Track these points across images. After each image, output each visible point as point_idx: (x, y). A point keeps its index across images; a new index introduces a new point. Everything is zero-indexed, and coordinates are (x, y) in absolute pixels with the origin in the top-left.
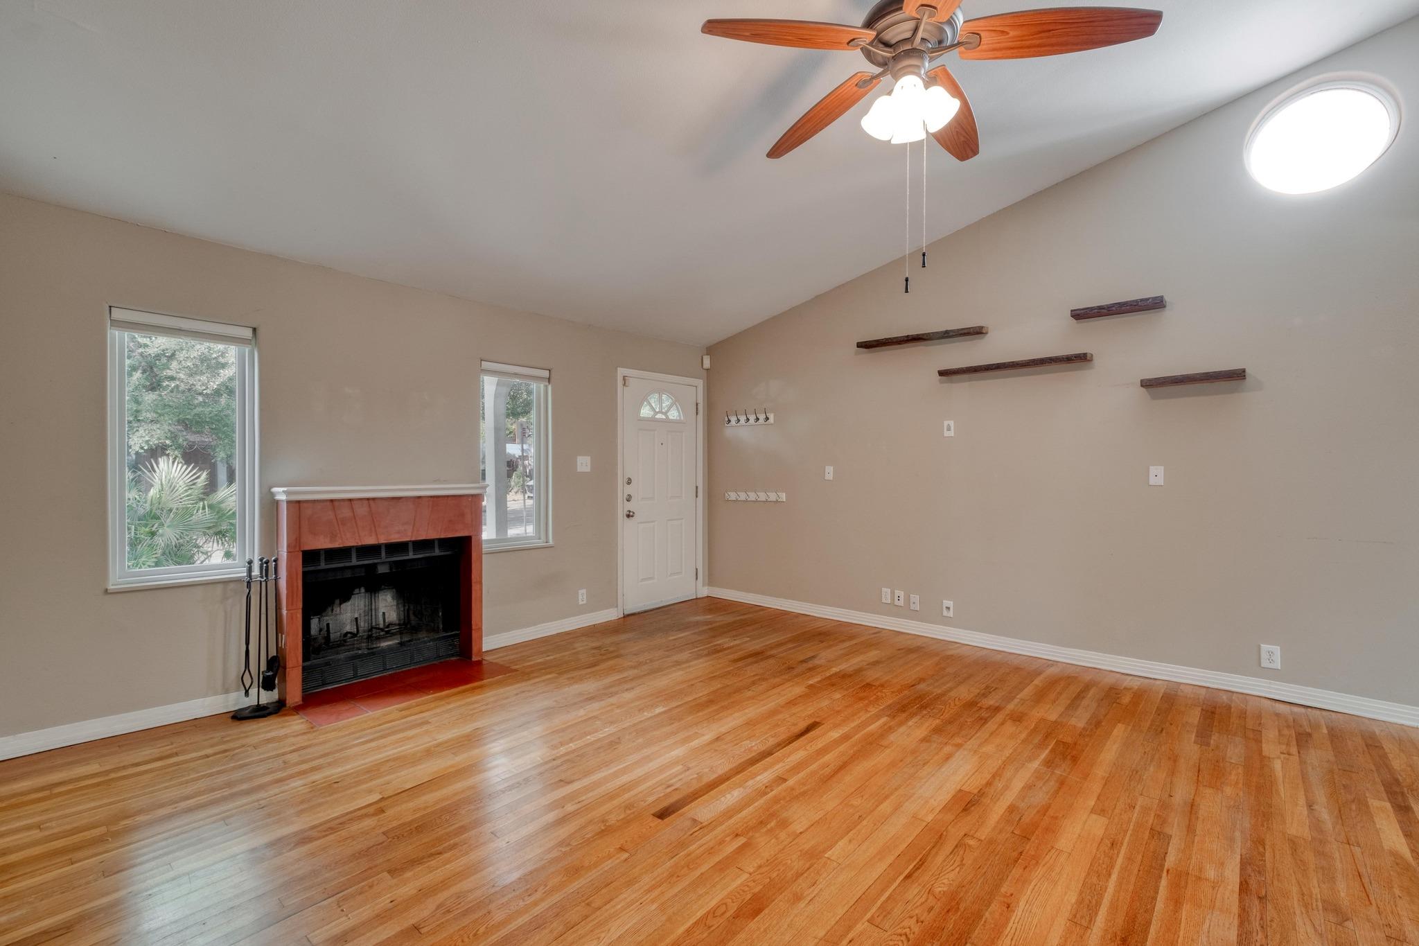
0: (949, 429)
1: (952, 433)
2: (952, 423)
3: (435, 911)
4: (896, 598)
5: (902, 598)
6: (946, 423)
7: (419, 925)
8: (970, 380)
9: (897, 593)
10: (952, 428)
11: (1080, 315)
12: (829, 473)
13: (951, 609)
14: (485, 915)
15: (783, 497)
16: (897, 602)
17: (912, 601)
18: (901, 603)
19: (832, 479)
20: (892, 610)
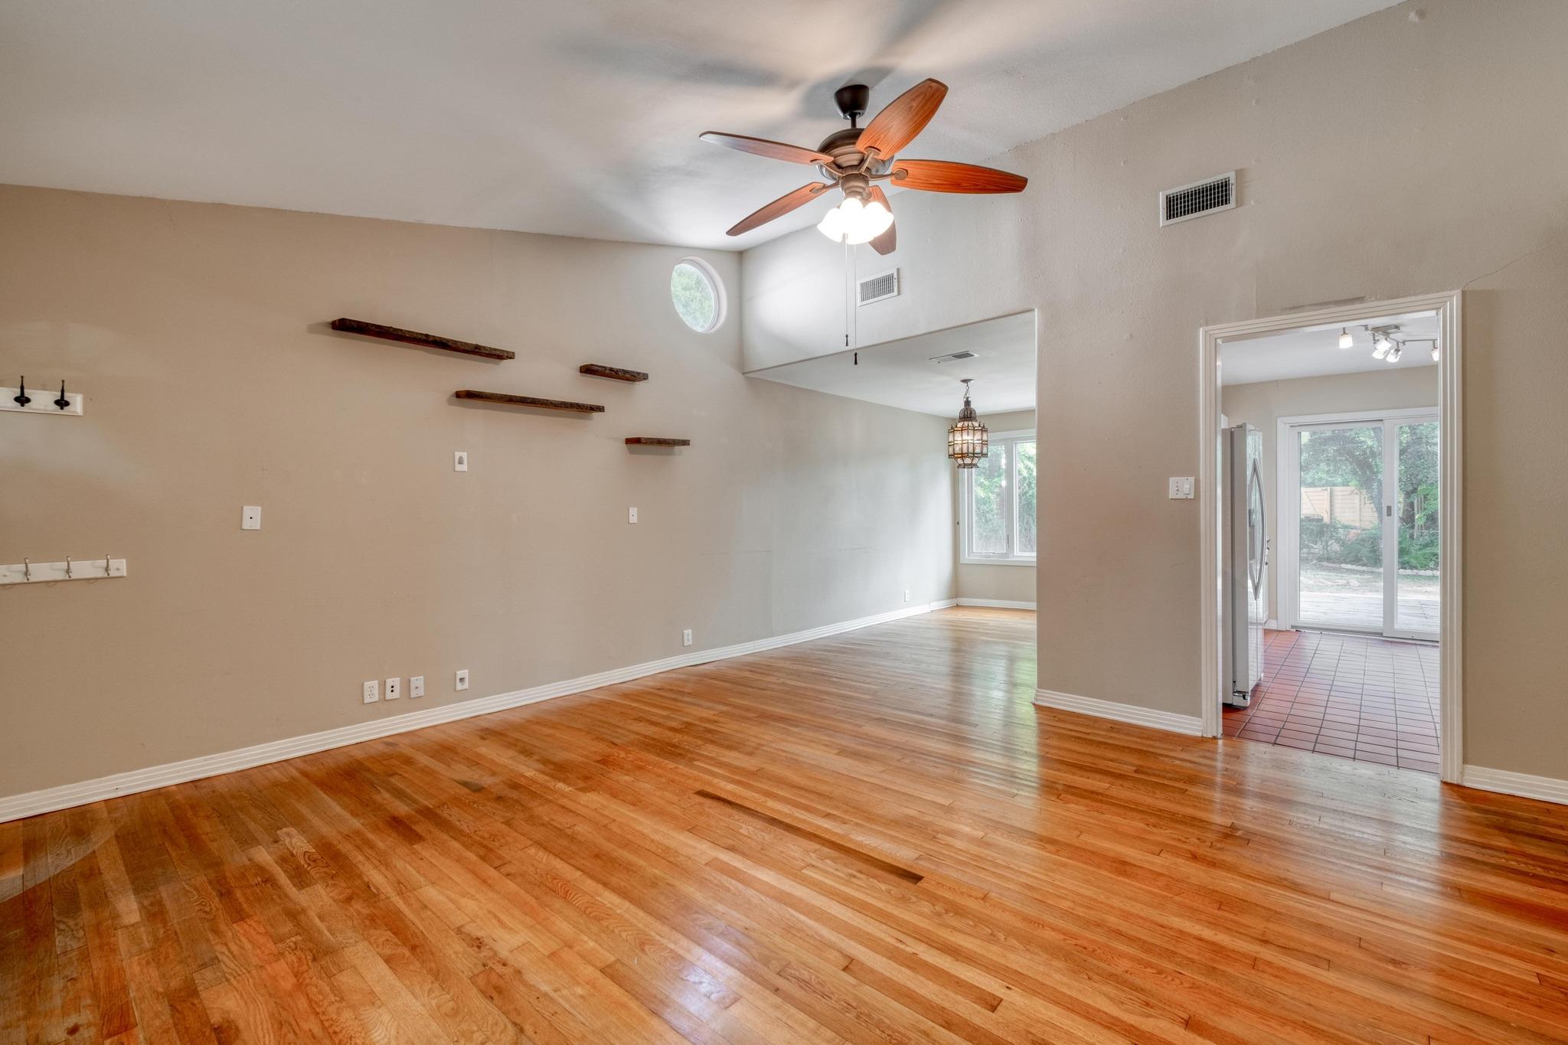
0: (461, 462)
1: (464, 467)
2: (464, 455)
3: (1155, 1017)
4: (389, 689)
5: (397, 689)
6: (458, 455)
7: (1182, 1023)
8: (485, 408)
9: (390, 682)
10: (465, 461)
11: (588, 370)
12: (252, 517)
13: (467, 680)
14: (1131, 974)
15: (120, 566)
16: (389, 695)
17: (413, 686)
18: (396, 694)
19: (259, 528)
20: (385, 707)
